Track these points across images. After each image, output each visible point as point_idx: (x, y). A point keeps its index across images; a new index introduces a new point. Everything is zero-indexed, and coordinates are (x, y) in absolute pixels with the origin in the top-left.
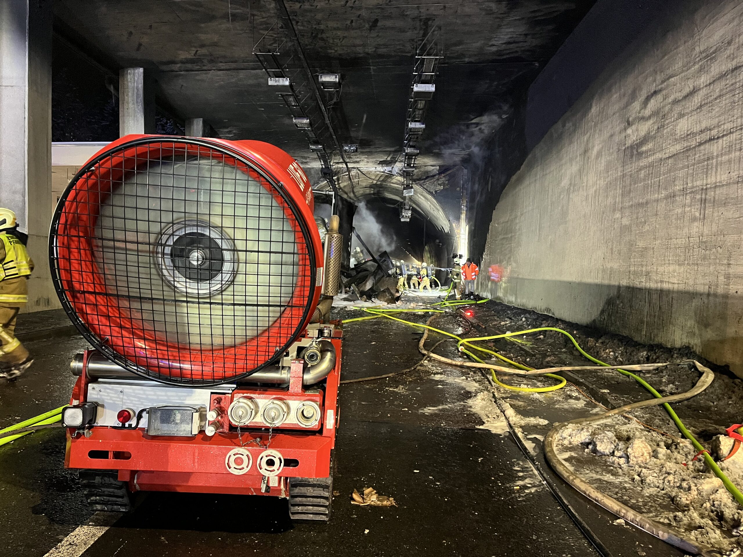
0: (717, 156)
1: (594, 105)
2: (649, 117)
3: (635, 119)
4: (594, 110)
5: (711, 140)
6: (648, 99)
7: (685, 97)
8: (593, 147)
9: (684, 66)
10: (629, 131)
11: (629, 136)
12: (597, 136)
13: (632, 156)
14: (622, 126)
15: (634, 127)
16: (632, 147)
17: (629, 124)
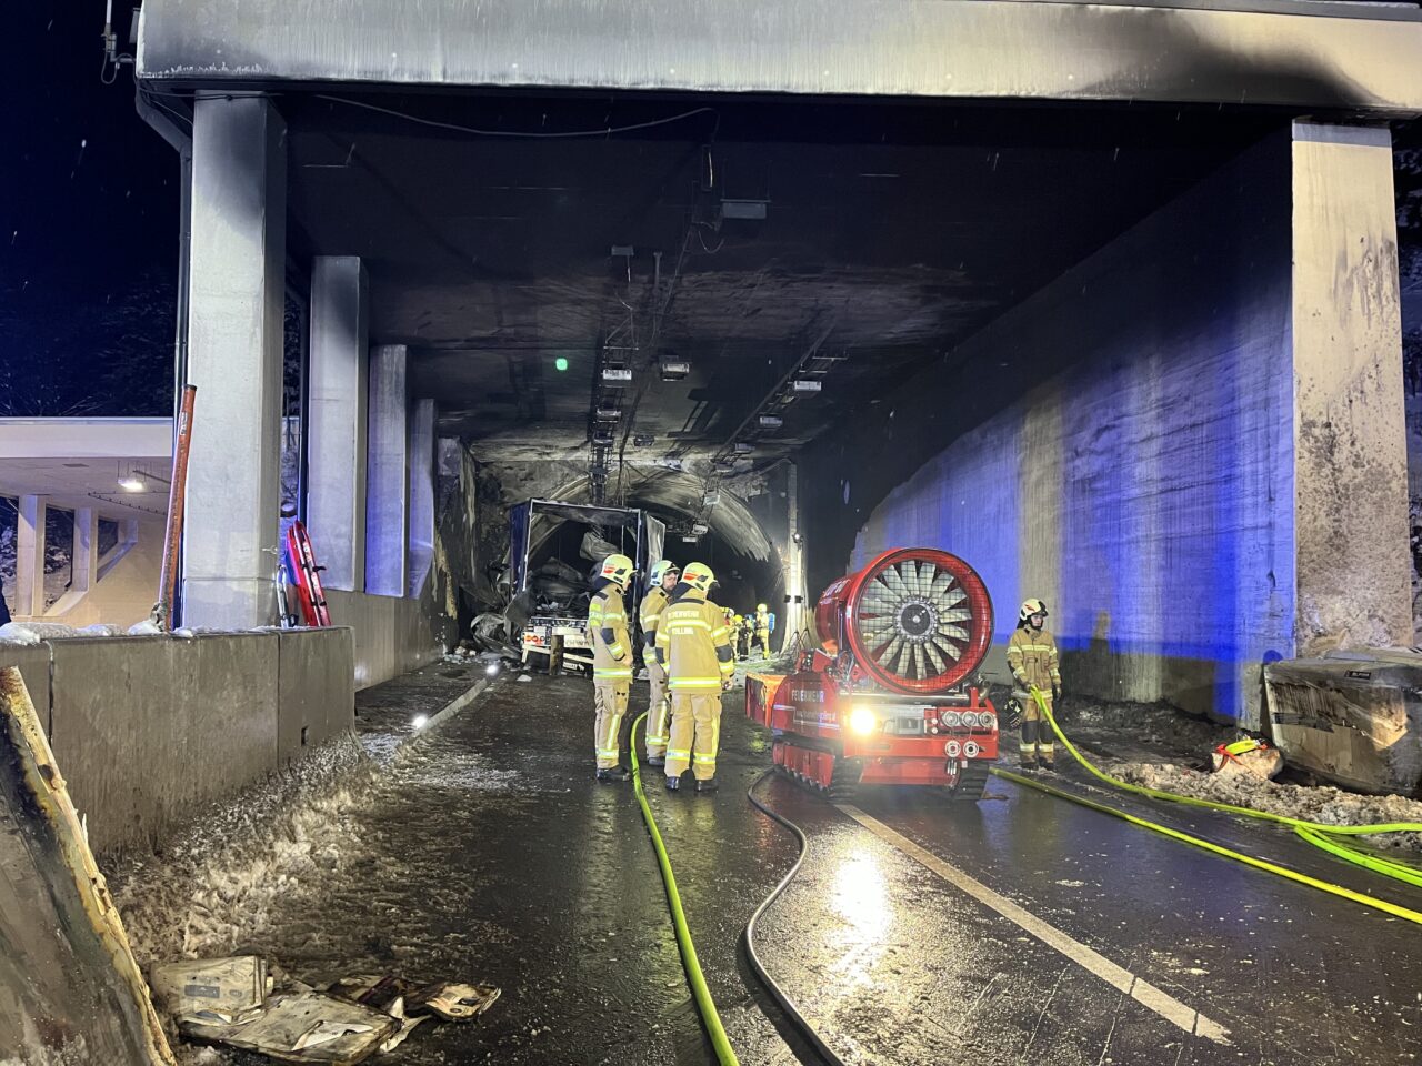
0: (1180, 507)
1: (1027, 421)
2: (1102, 453)
3: (1083, 451)
4: (1028, 427)
5: (1172, 490)
6: (1099, 432)
7: (1143, 441)
8: (1030, 472)
9: (1139, 408)
10: (1078, 462)
11: (1078, 467)
12: (1034, 460)
13: (1084, 491)
14: (1069, 455)
15: (1085, 459)
16: (1082, 481)
17: (1078, 455)
